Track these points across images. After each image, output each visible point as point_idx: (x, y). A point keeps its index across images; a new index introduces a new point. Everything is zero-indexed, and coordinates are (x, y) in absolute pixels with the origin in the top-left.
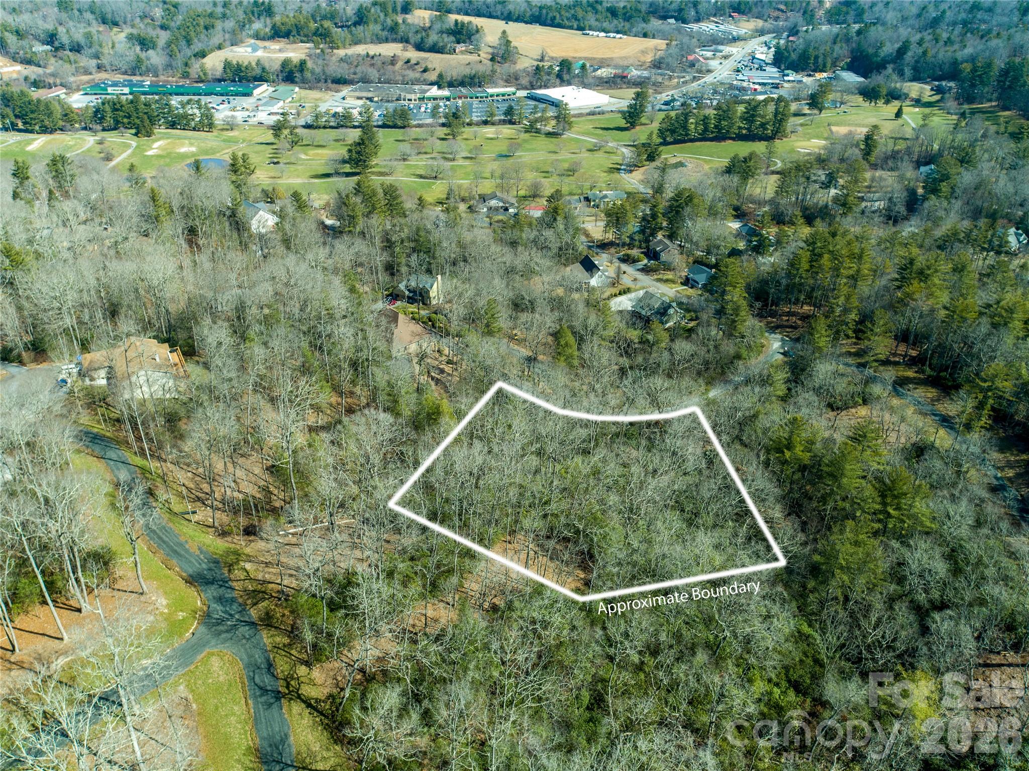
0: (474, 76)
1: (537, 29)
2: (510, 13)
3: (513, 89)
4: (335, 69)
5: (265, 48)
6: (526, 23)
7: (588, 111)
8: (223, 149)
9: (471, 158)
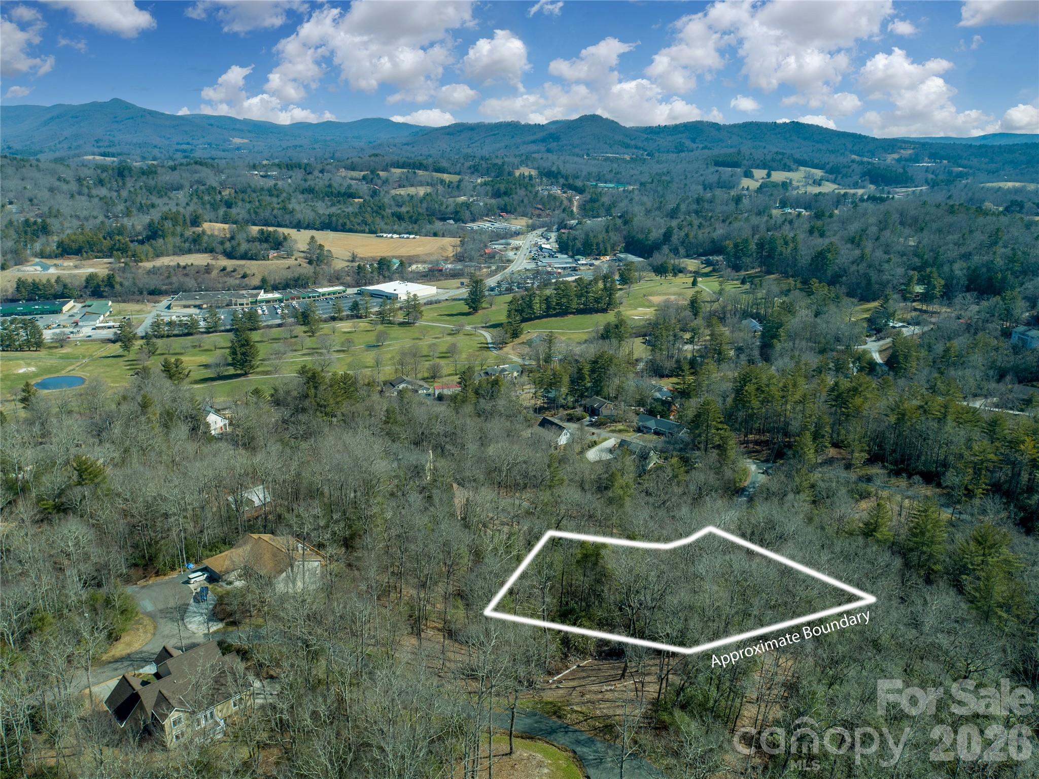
0: (299, 278)
2: (300, 221)
3: (341, 288)
4: (146, 282)
5: (56, 265)
6: (317, 229)
7: (425, 301)
8: (66, 367)
9: (343, 351)
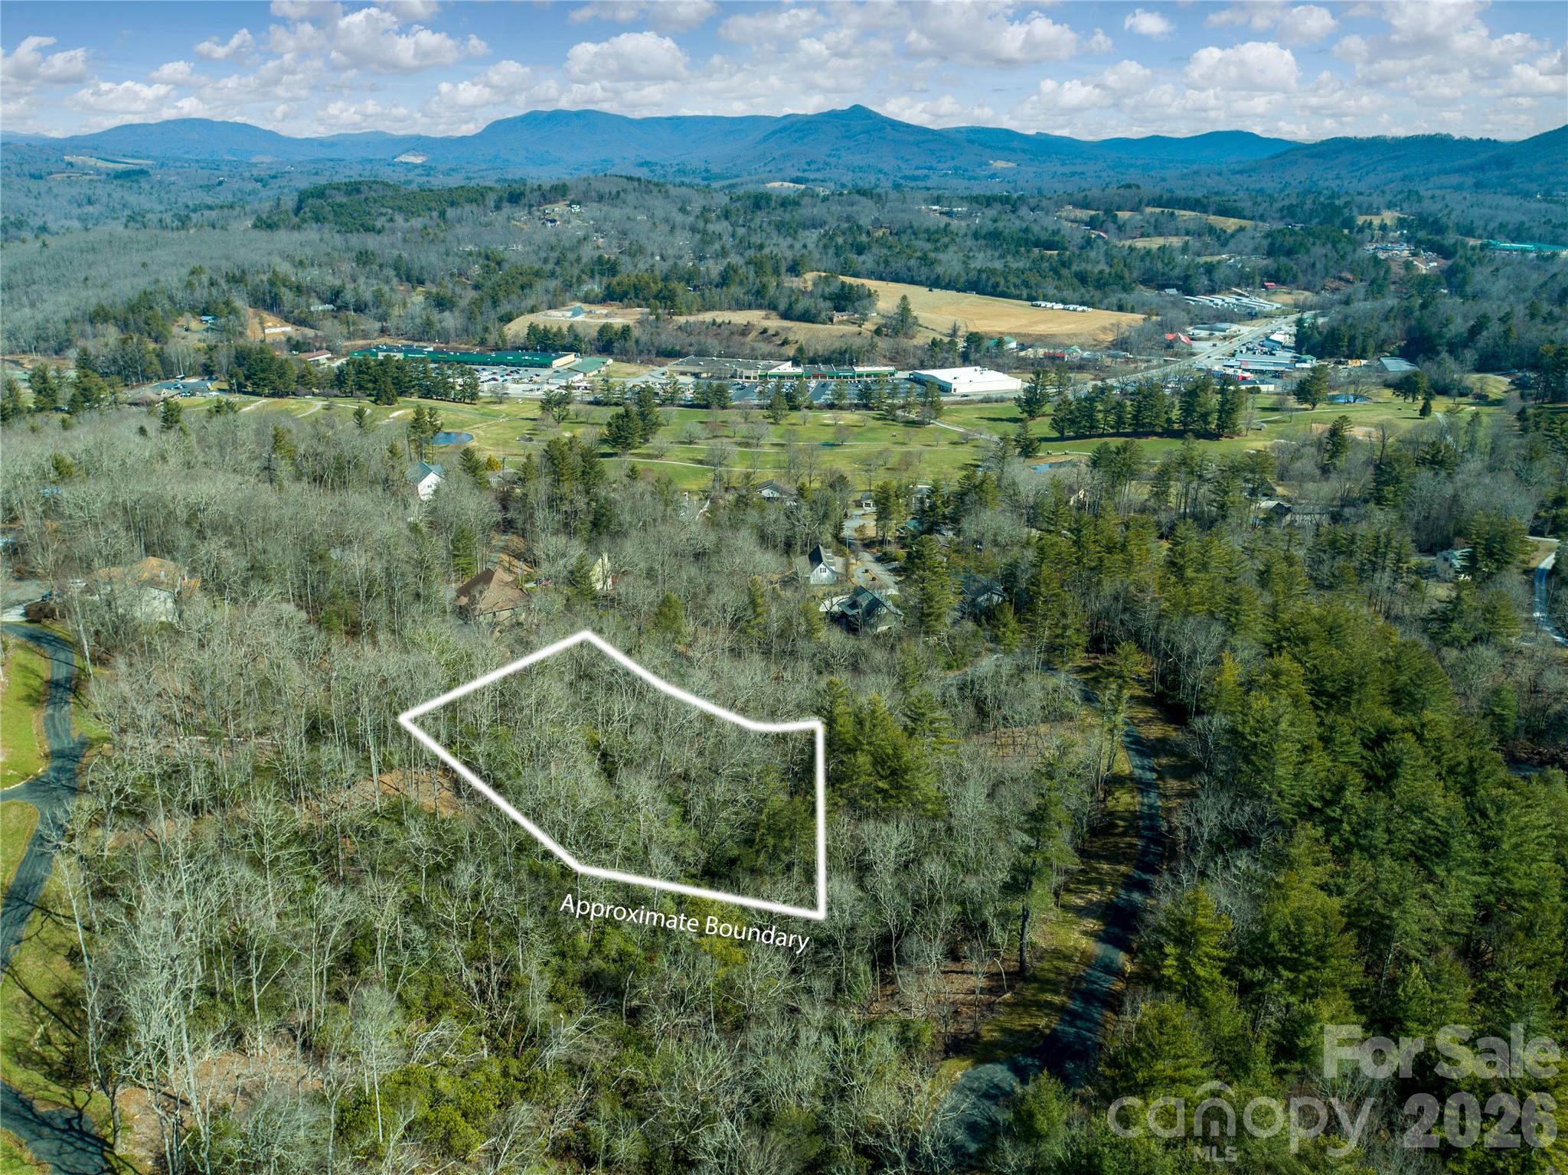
0: (846, 351)
1: (972, 298)
3: (892, 369)
4: (666, 339)
5: (589, 312)
6: (958, 290)
9: (782, 445)
